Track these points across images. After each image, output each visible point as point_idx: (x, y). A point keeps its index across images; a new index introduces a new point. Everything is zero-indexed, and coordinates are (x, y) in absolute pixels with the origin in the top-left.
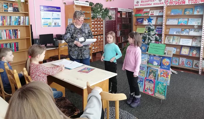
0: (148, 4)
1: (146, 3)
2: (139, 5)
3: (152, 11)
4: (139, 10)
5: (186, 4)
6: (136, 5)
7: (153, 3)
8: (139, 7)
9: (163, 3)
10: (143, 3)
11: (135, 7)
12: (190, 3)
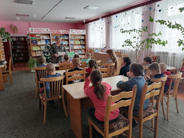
0: (40, 32)
1: (38, 31)
2: (34, 32)
3: (42, 36)
4: (32, 35)
5: (61, 33)
6: (31, 32)
7: (43, 31)
8: (34, 33)
9: (49, 32)
10: (36, 31)
11: (30, 33)
12: (63, 34)
